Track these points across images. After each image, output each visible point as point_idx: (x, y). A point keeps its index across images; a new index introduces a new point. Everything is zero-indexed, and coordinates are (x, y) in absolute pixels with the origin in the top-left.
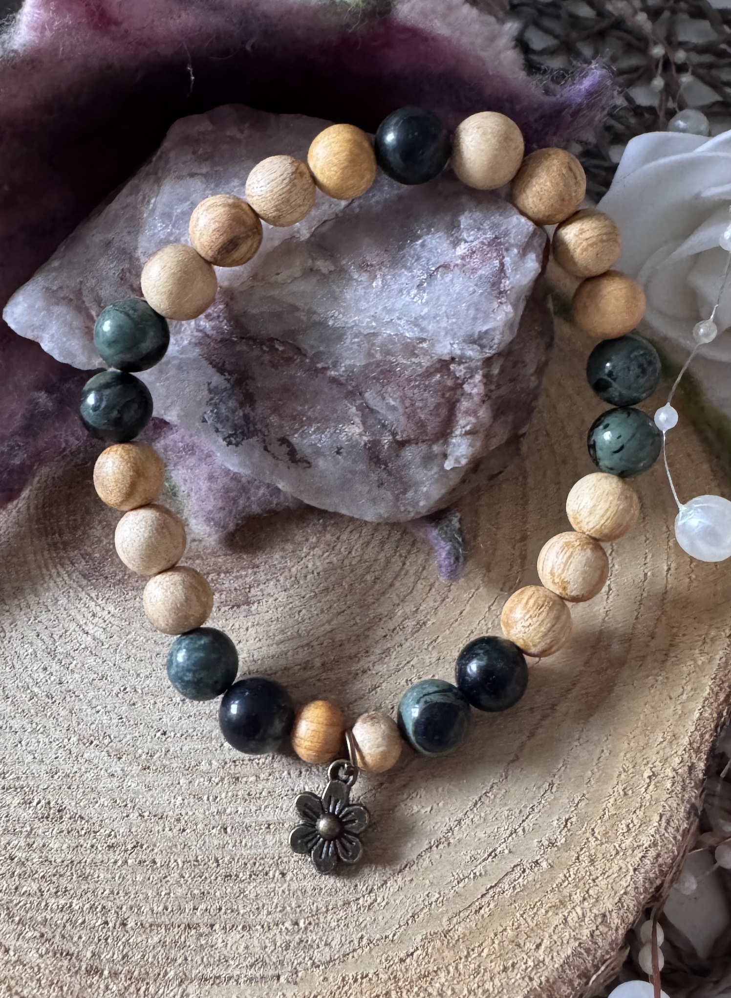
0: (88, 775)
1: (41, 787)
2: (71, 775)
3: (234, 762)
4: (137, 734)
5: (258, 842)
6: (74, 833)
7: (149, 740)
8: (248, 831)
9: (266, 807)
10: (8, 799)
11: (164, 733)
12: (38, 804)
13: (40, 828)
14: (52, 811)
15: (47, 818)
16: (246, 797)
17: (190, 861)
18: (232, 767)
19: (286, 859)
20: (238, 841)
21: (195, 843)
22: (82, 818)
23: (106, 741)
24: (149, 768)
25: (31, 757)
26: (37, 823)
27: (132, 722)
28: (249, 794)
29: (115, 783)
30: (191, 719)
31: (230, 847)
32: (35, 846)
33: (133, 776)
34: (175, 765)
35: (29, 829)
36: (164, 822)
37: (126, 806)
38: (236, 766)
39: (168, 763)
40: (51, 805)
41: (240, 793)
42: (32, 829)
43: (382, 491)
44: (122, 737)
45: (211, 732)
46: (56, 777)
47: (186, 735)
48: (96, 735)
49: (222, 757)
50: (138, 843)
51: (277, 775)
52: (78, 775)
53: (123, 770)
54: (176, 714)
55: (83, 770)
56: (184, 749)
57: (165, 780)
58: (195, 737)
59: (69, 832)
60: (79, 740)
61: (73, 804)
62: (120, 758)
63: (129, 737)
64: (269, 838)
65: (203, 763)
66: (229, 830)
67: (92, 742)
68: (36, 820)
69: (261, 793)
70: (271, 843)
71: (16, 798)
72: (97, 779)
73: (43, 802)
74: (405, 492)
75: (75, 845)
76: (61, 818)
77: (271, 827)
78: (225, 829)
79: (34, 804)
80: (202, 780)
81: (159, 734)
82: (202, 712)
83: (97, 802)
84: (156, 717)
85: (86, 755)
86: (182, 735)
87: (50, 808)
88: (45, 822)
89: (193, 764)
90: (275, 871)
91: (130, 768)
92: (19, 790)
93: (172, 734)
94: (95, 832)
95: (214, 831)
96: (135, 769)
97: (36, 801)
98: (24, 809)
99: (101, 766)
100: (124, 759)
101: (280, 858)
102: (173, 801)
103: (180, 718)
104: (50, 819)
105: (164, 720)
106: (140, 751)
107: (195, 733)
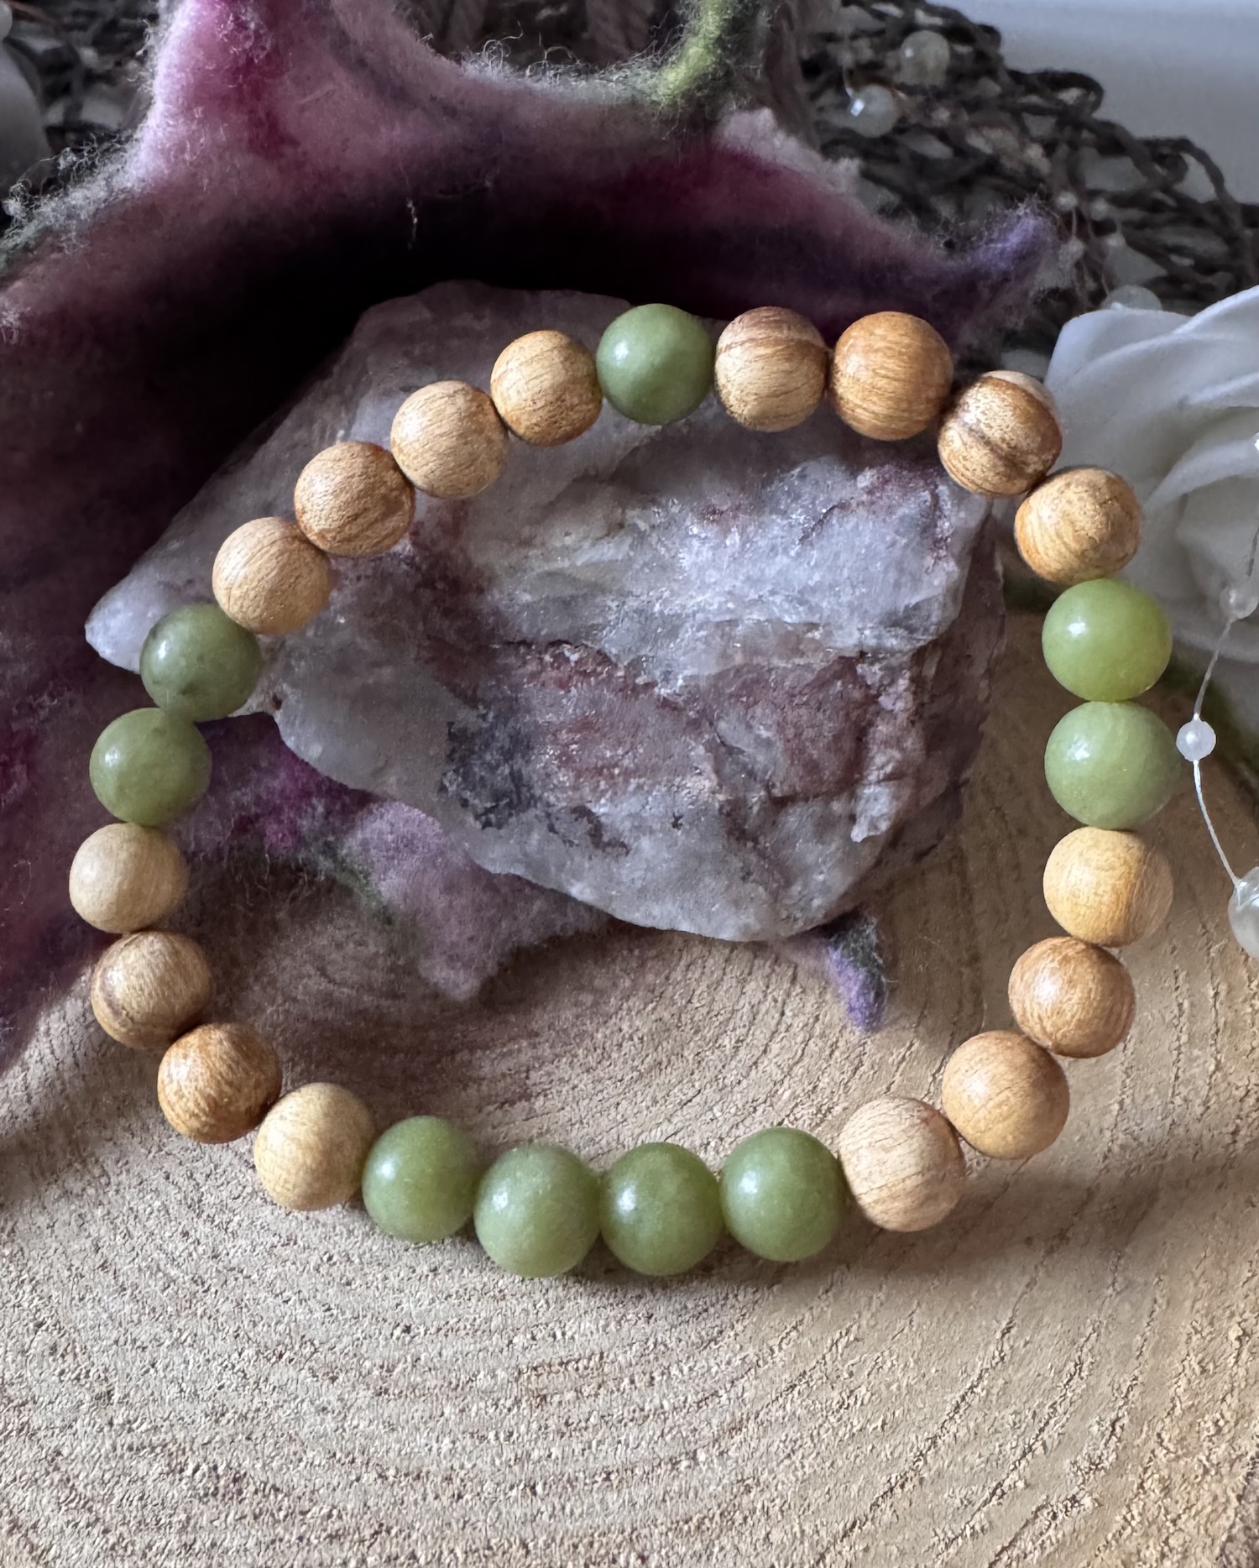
0: (280, 1411)
1: (199, 1441)
2: (250, 1416)
3: (535, 1369)
4: (359, 1335)
5: (593, 1506)
6: (266, 1518)
7: (382, 1343)
8: (573, 1488)
9: (599, 1443)
10: (142, 1467)
11: (407, 1330)
12: (195, 1471)
13: (204, 1513)
14: (222, 1482)
15: (215, 1495)
16: (564, 1429)
17: (477, 1550)
18: (533, 1378)
19: (645, 1531)
20: (558, 1507)
21: (482, 1517)
22: (277, 1490)
23: (308, 1350)
24: (386, 1391)
25: (174, 1390)
26: (197, 1508)
27: (348, 1315)
28: (567, 1424)
29: (330, 1424)
30: (453, 1300)
31: (545, 1516)
32: (197, 1547)
33: (359, 1409)
34: (431, 1383)
35: (183, 1517)
36: (423, 1484)
37: (353, 1461)
38: (538, 1376)
39: (419, 1379)
40: (220, 1471)
41: (550, 1422)
42: (188, 1519)
43: (749, 886)
44: (333, 1341)
45: (488, 1320)
46: (224, 1421)
47: (446, 1330)
48: (287, 1341)
49: (513, 1363)
50: (381, 1525)
51: (611, 1385)
52: (262, 1414)
53: (341, 1399)
54: (425, 1294)
55: (271, 1405)
56: (444, 1353)
57: (419, 1409)
58: (463, 1333)
59: (256, 1517)
60: (258, 1353)
61: (259, 1466)
62: (333, 1379)
63: (346, 1340)
64: (611, 1497)
65: (481, 1376)
66: (539, 1489)
67: (281, 1356)
68: (196, 1502)
69: (588, 1420)
70: (617, 1505)
71: (156, 1465)
72: (297, 1419)
73: (204, 1467)
74: (788, 884)
75: (268, 1539)
76: (240, 1492)
77: (613, 1477)
78: (533, 1488)
79: (189, 1472)
80: (482, 1405)
81: (397, 1332)
82: (470, 1286)
83: (300, 1460)
84: (390, 1301)
85: (272, 1379)
86: (439, 1330)
87: (218, 1477)
88: (212, 1502)
89: (463, 1378)
90: (630, 1553)
91: (354, 1395)
92: (158, 1450)
93: (422, 1330)
94: (304, 1513)
95: (514, 1492)
96: (364, 1395)
97: (191, 1467)
98: (172, 1483)
99: (301, 1395)
100: (341, 1379)
101: (634, 1530)
102: (435, 1446)
103: (433, 1301)
104: (219, 1497)
105: (405, 1305)
106: (368, 1364)
107: (461, 1325)
